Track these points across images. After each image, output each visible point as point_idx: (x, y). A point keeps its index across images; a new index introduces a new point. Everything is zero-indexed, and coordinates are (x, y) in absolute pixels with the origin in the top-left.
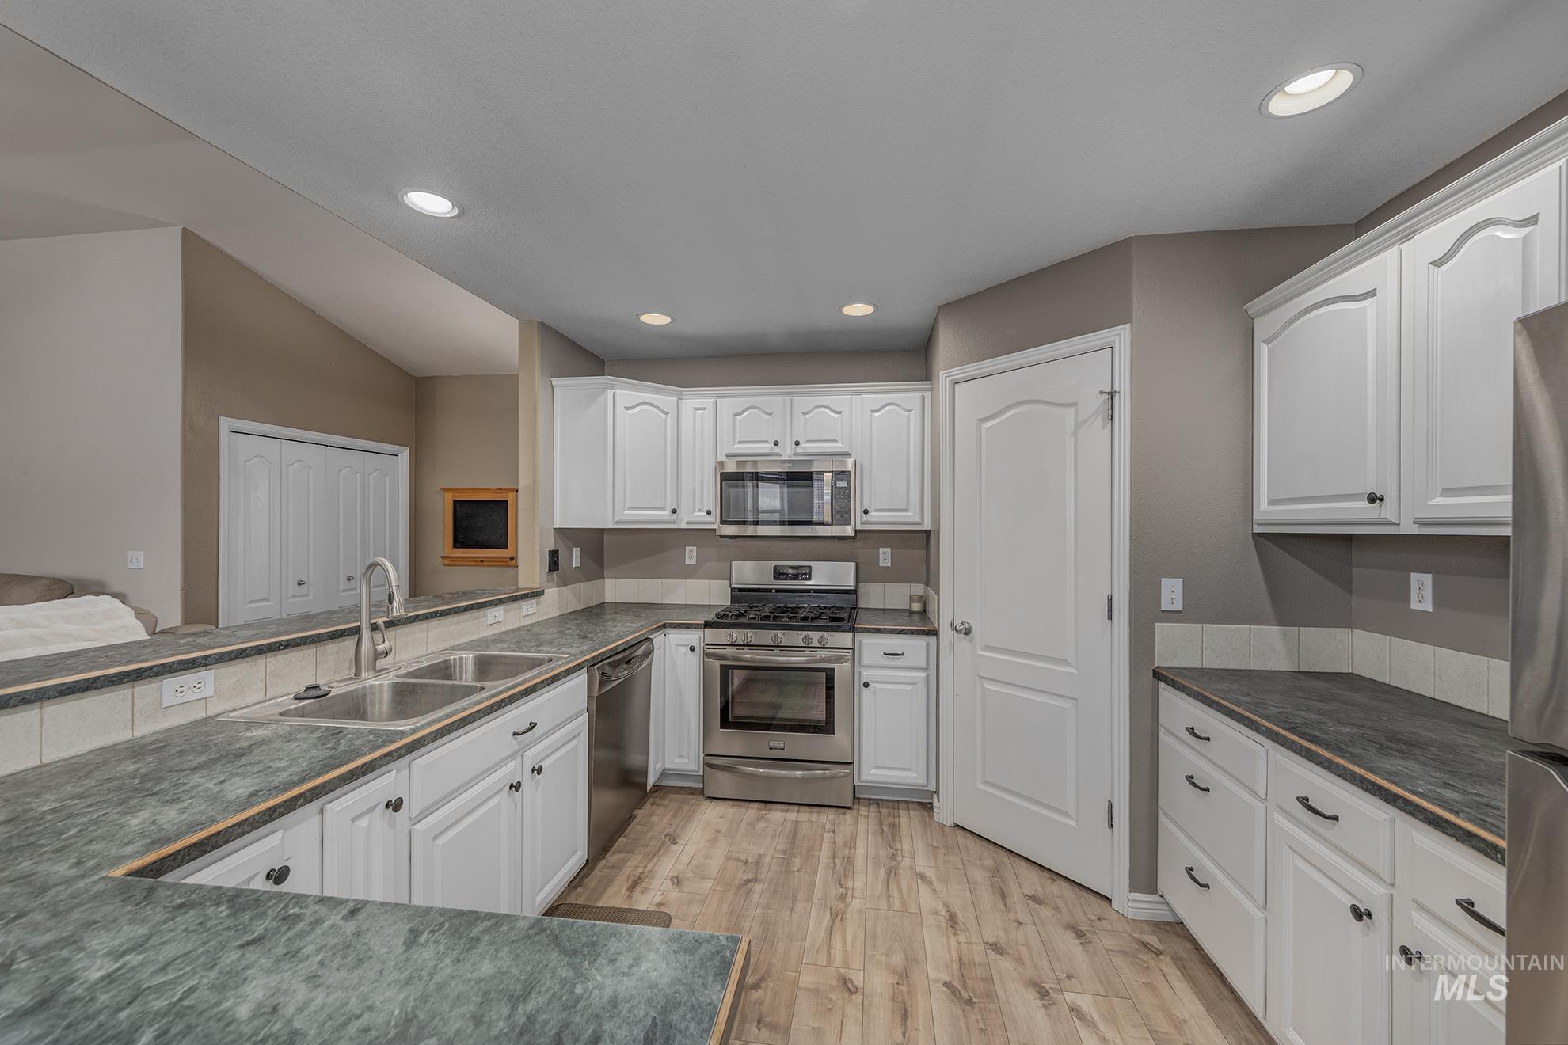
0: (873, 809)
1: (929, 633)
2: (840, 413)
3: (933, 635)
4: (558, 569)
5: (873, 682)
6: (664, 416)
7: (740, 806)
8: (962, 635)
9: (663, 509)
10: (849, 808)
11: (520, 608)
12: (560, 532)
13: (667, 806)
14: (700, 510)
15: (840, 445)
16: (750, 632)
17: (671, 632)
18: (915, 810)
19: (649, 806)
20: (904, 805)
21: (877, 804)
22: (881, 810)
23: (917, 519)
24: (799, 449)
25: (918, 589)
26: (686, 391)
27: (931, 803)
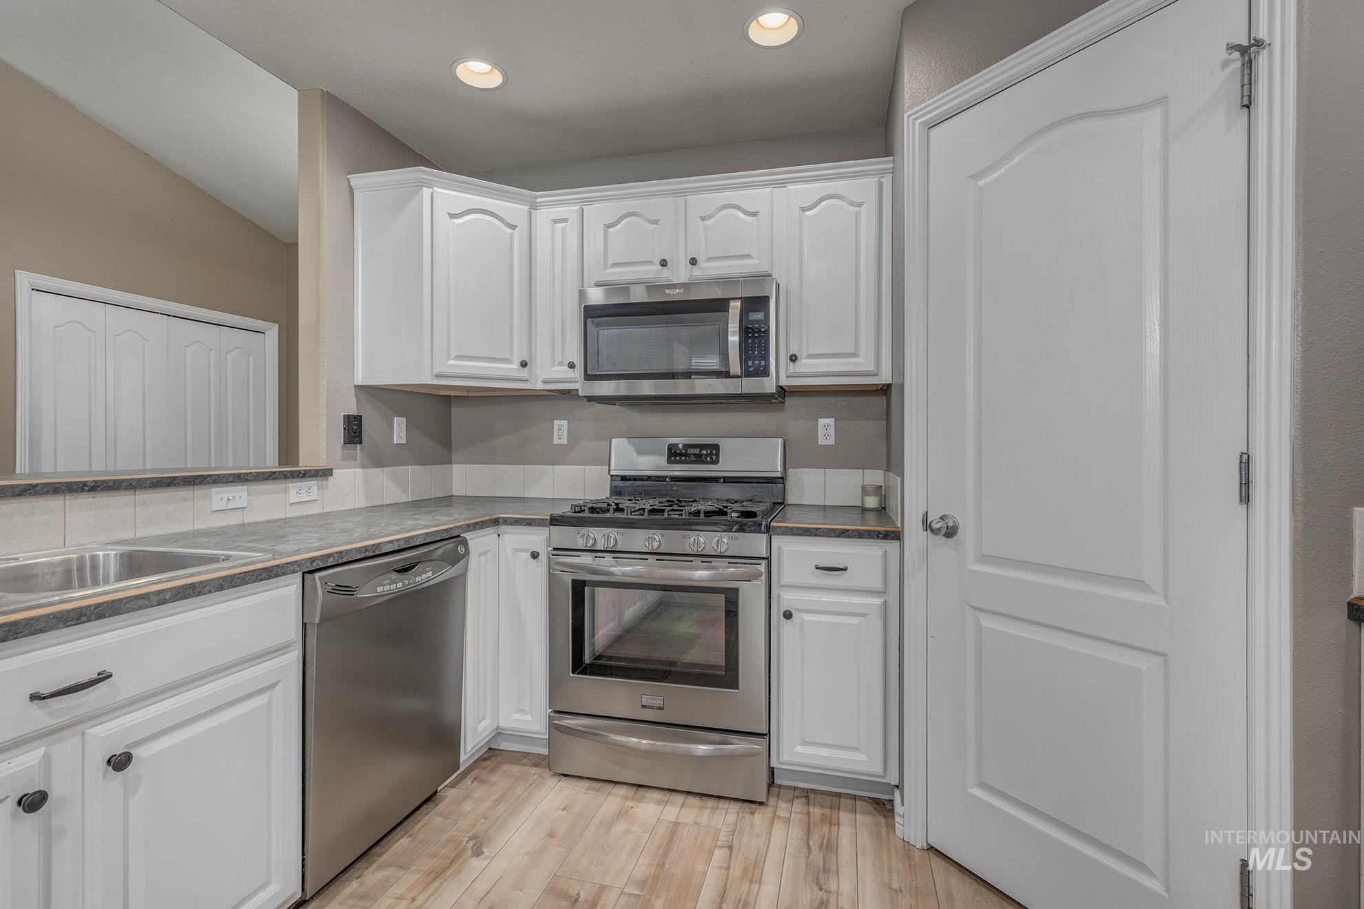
0: (798, 806)
1: (886, 536)
2: (754, 214)
3: (892, 539)
4: (361, 443)
5: (799, 611)
6: (510, 231)
7: (598, 790)
8: (940, 539)
9: (508, 361)
10: (761, 803)
11: (286, 491)
12: (365, 391)
13: (495, 783)
14: (561, 363)
15: (756, 261)
16: (613, 532)
17: (508, 530)
18: (866, 813)
19: (469, 782)
20: (849, 802)
21: (807, 797)
22: (811, 809)
23: (870, 367)
24: (697, 272)
25: (875, 477)
26: (542, 197)
27: (891, 801)
